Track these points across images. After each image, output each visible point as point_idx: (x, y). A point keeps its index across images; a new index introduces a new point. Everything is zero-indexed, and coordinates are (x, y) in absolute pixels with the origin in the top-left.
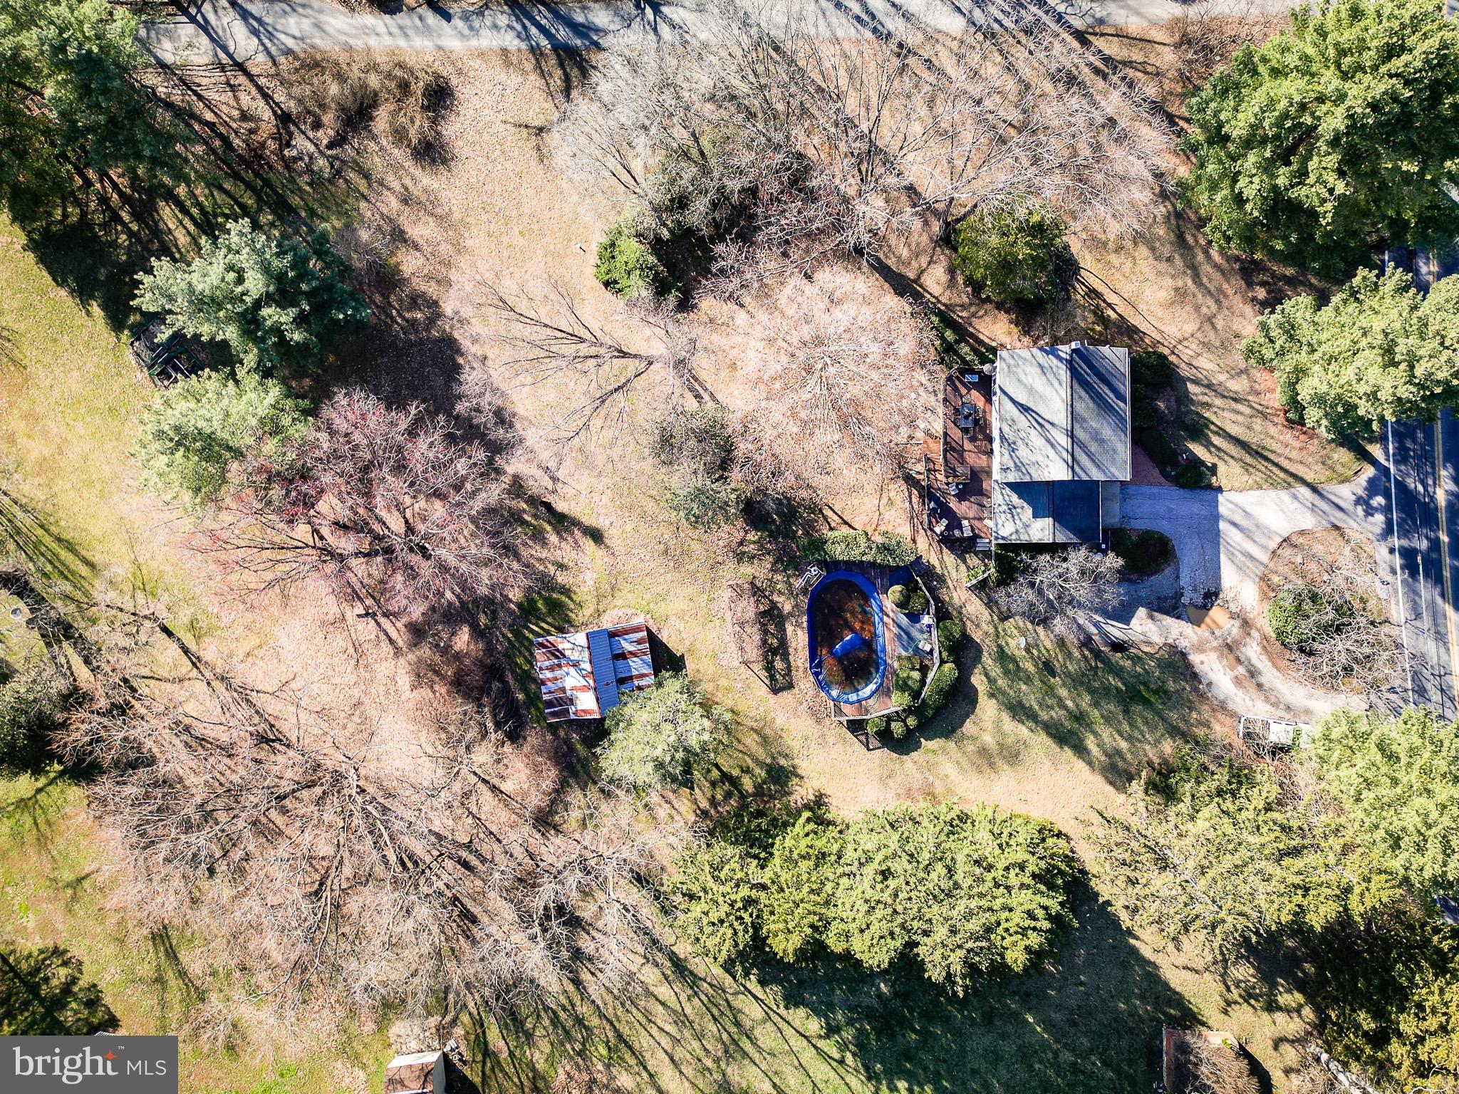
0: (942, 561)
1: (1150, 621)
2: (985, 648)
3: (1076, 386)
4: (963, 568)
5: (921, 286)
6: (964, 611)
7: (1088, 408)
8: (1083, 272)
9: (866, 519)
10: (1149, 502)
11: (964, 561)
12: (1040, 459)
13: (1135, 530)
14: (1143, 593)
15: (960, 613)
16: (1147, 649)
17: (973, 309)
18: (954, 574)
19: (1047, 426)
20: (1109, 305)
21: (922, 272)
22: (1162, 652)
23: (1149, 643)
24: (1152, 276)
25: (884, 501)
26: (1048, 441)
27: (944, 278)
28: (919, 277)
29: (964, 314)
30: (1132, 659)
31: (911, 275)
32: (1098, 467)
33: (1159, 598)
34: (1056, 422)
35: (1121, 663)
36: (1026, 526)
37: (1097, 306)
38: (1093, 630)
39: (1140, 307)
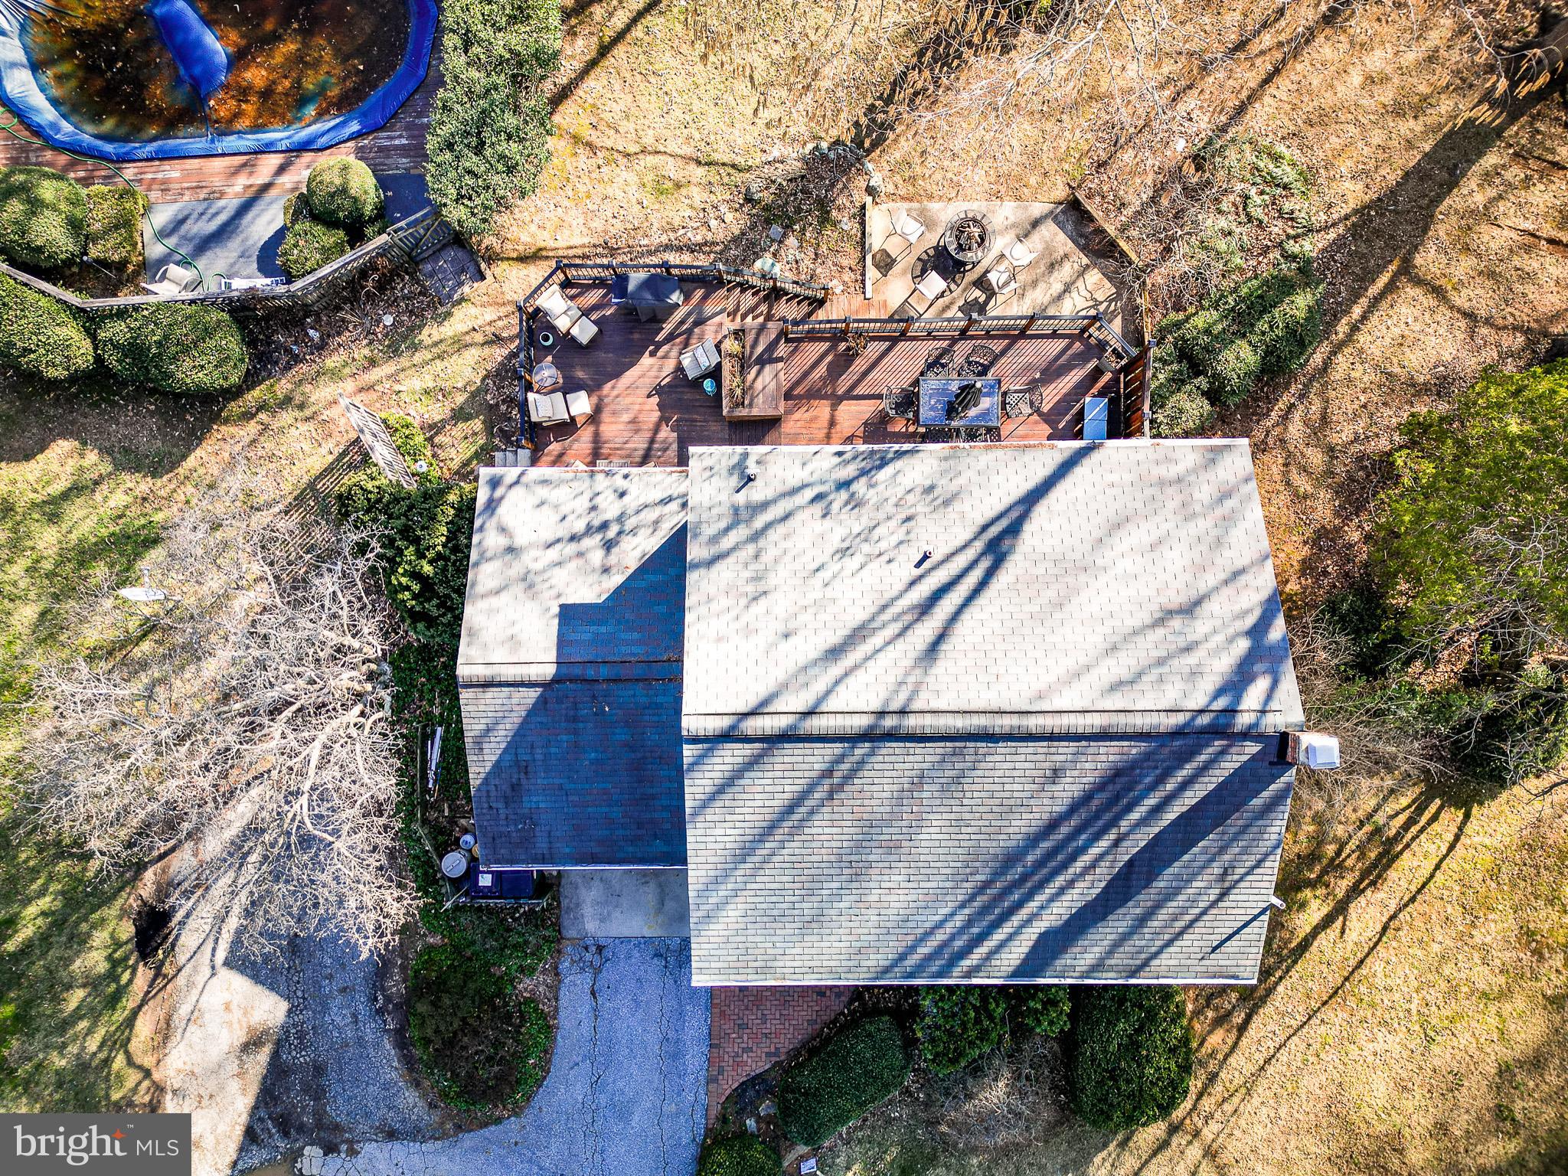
0: (460, 345)
1: (240, 1037)
2: (162, 485)
3: (1108, 755)
4: (437, 412)
5: (1391, 287)
6: (286, 417)
7: (1009, 810)
8: (1451, 818)
9: (613, 110)
10: (653, 1039)
11: (460, 415)
12: (780, 603)
13: (555, 990)
14: (338, 1016)
15: (287, 401)
16: (144, 1027)
17: (1316, 458)
18: (413, 383)
19: (926, 631)
20: (1341, 909)
21: (1438, 292)
22: (133, 1077)
23: (165, 1033)
24: (1442, 1055)
25: (672, 169)
26: (858, 634)
27: (1417, 362)
28: (1418, 282)
29: (1296, 429)
30: (112, 976)
31: (1427, 259)
32: (744, 852)
33: (319, 1069)
34: (944, 666)
35: (100, 937)
36: (528, 582)
37: (1335, 866)
38: (213, 845)
39: (1336, 1016)
